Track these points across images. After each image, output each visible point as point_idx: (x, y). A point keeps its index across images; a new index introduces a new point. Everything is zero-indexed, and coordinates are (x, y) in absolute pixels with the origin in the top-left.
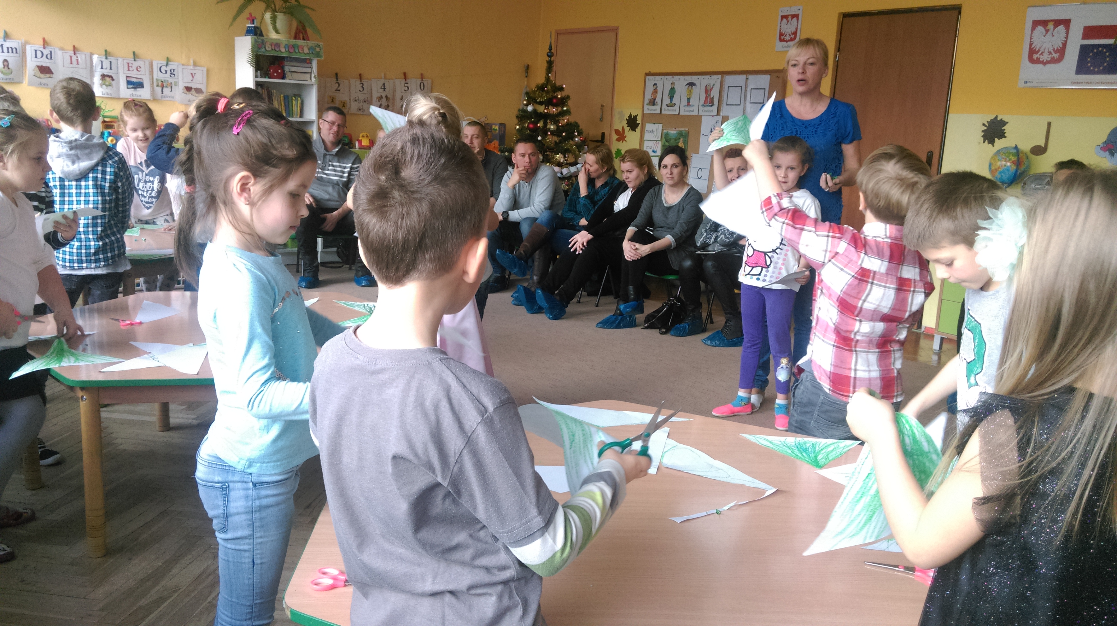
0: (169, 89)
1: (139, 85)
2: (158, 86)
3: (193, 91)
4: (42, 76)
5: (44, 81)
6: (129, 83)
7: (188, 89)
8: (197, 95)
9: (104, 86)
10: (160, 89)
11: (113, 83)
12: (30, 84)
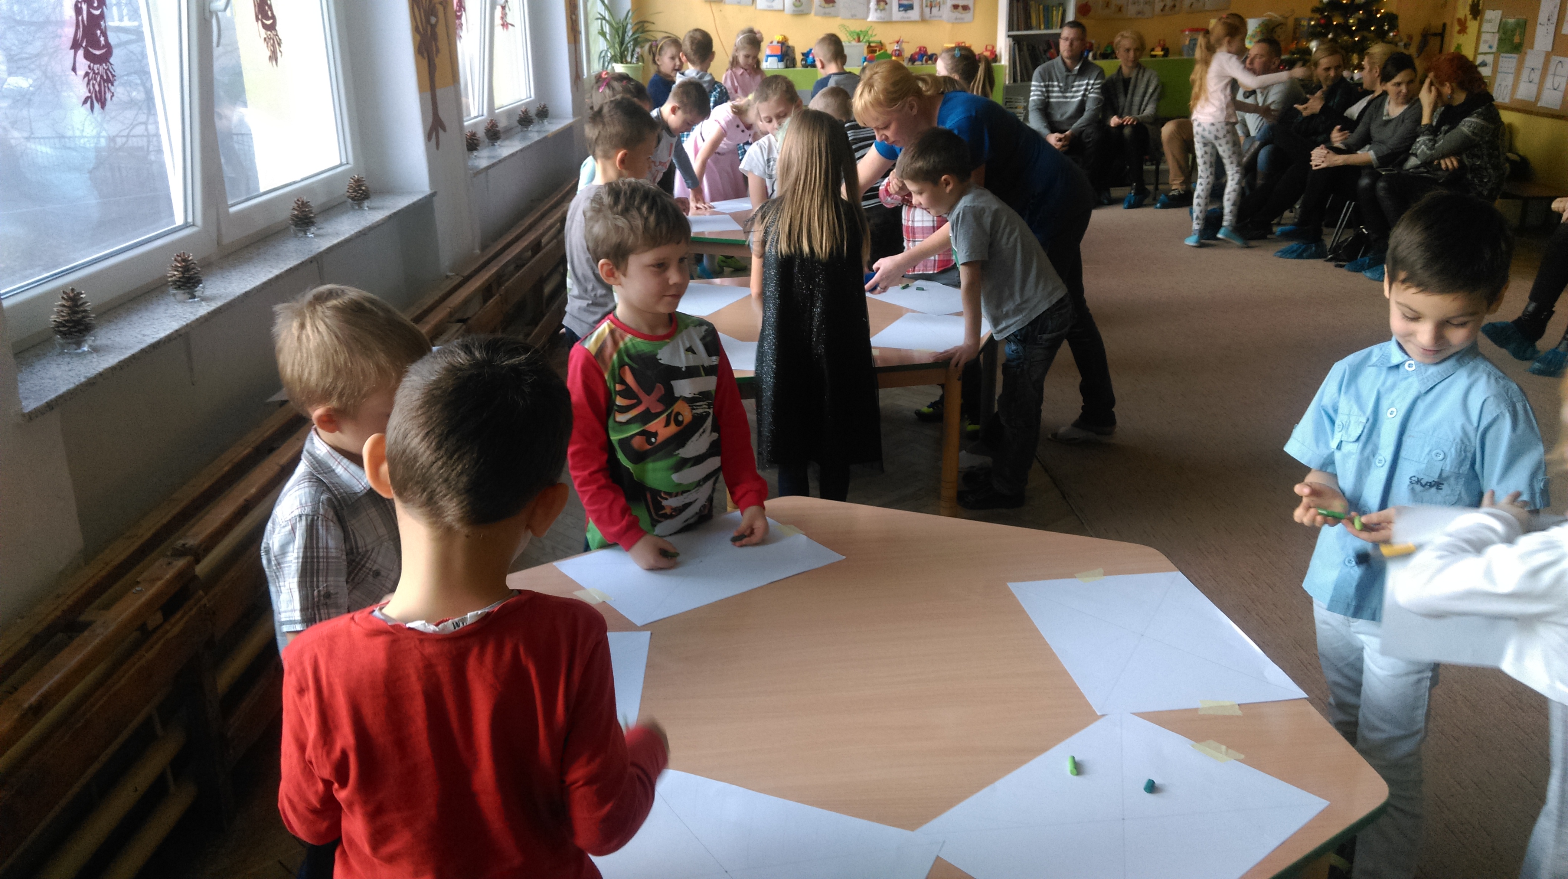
0: (937, 8)
1: (909, 7)
2: (927, 6)
3: (960, 9)
4: (826, 5)
5: (827, 10)
6: (900, 6)
7: (956, 7)
8: (963, 12)
9: (879, 11)
10: (928, 9)
11: (887, 7)
12: (816, 14)
